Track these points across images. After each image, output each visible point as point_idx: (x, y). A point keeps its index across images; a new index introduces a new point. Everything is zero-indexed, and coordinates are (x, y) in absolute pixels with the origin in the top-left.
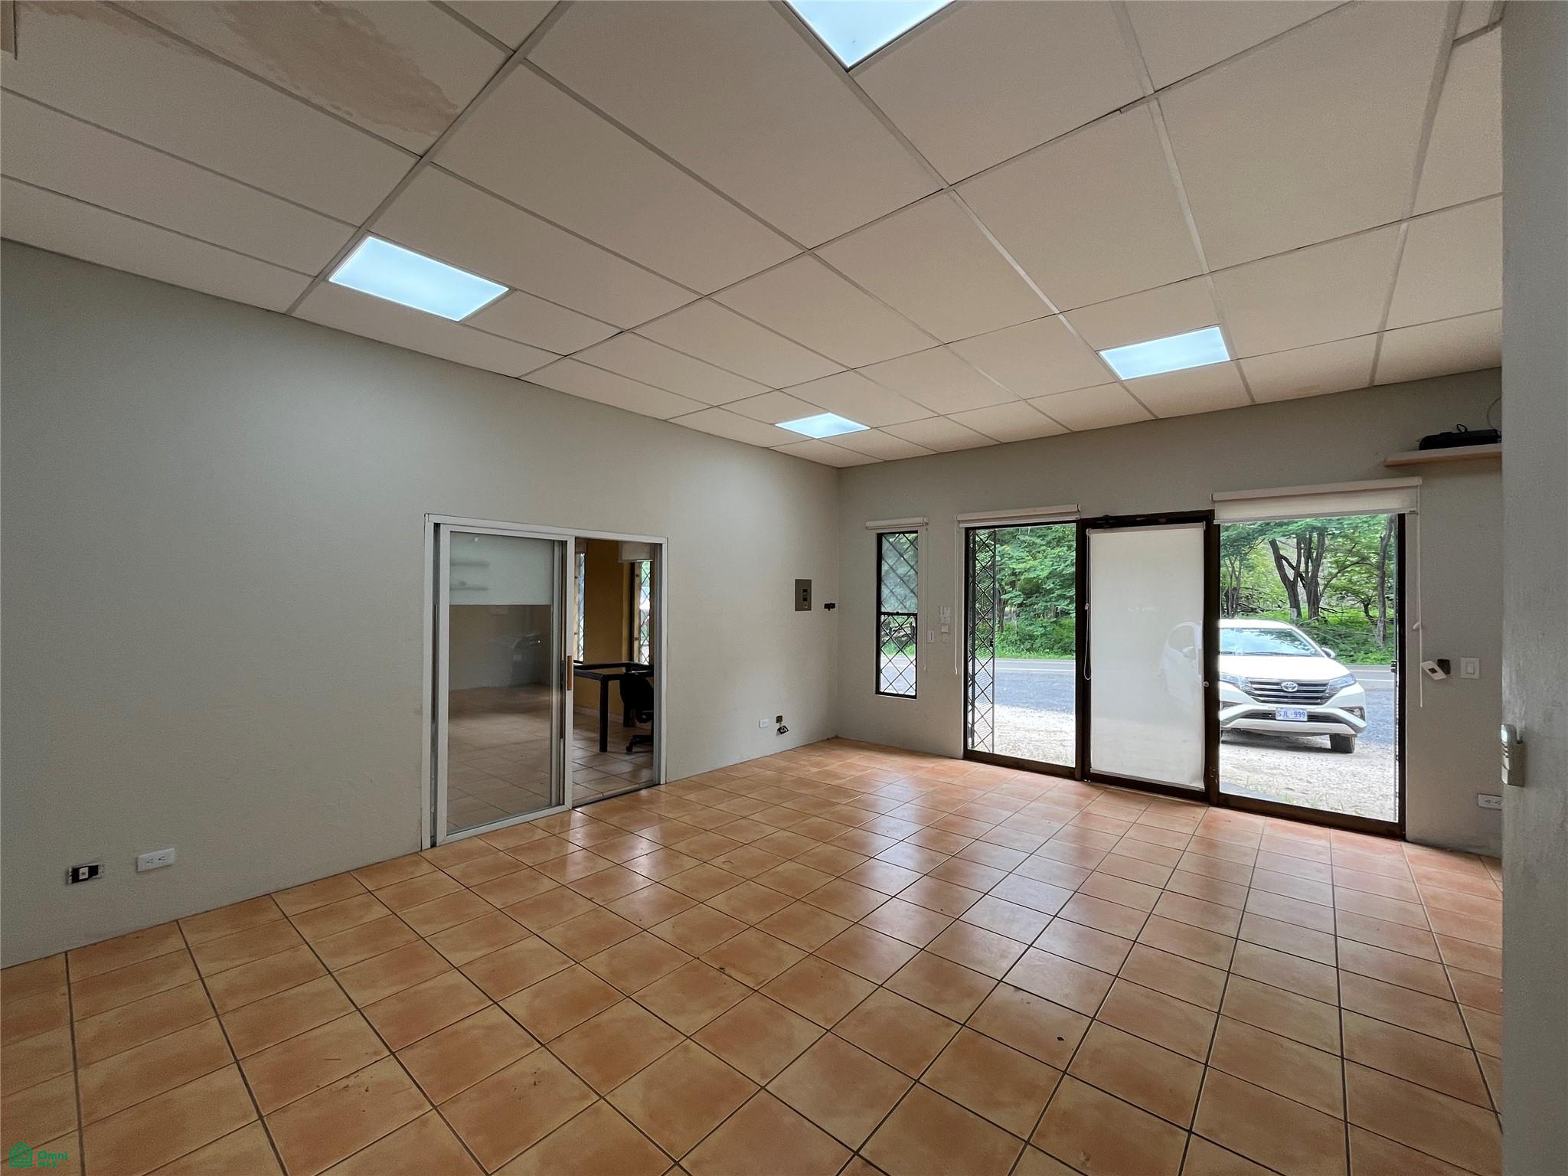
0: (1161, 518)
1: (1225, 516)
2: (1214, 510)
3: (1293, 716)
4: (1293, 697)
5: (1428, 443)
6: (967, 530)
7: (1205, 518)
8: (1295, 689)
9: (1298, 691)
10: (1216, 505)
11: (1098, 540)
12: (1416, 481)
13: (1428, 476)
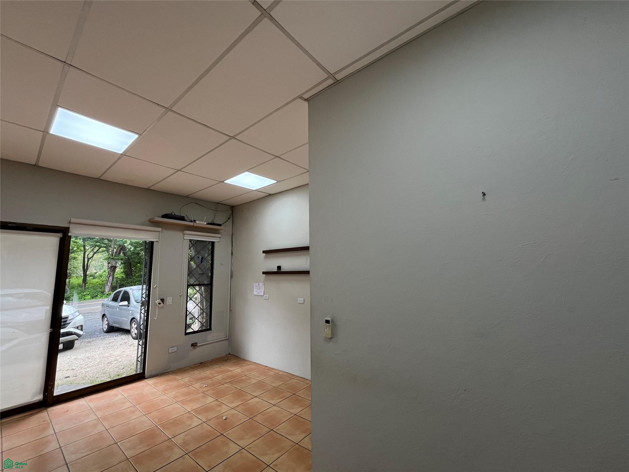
1: (74, 231)
2: (69, 227)
5: (165, 216)
7: (62, 231)
10: (71, 224)
12: (160, 229)
13: (162, 228)
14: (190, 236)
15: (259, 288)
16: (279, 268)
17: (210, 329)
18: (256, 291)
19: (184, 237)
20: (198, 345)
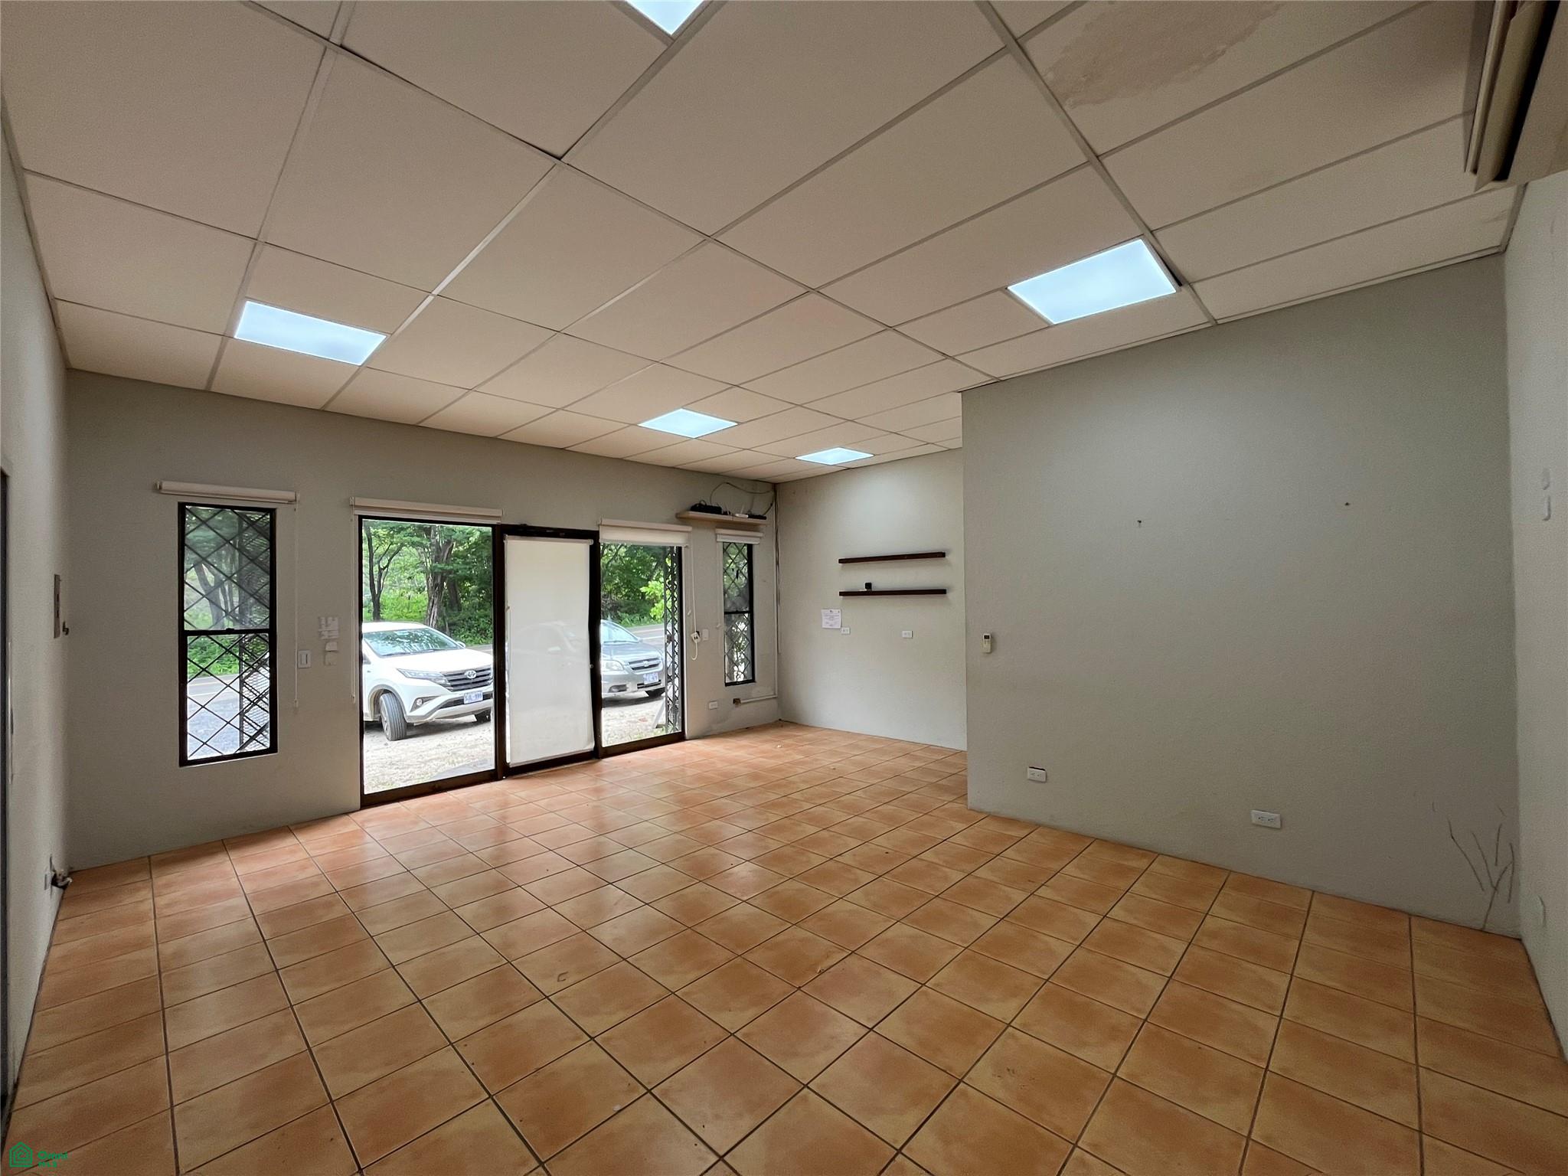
0: (563, 532)
1: (606, 537)
2: (599, 531)
3: (474, 698)
4: (473, 683)
6: (361, 517)
7: (593, 535)
8: (475, 676)
9: (477, 677)
10: (601, 528)
11: (514, 547)
13: (694, 527)
14: (724, 537)
15: (832, 618)
16: (868, 585)
17: (753, 680)
18: (827, 623)
19: (716, 538)
20: (742, 702)
